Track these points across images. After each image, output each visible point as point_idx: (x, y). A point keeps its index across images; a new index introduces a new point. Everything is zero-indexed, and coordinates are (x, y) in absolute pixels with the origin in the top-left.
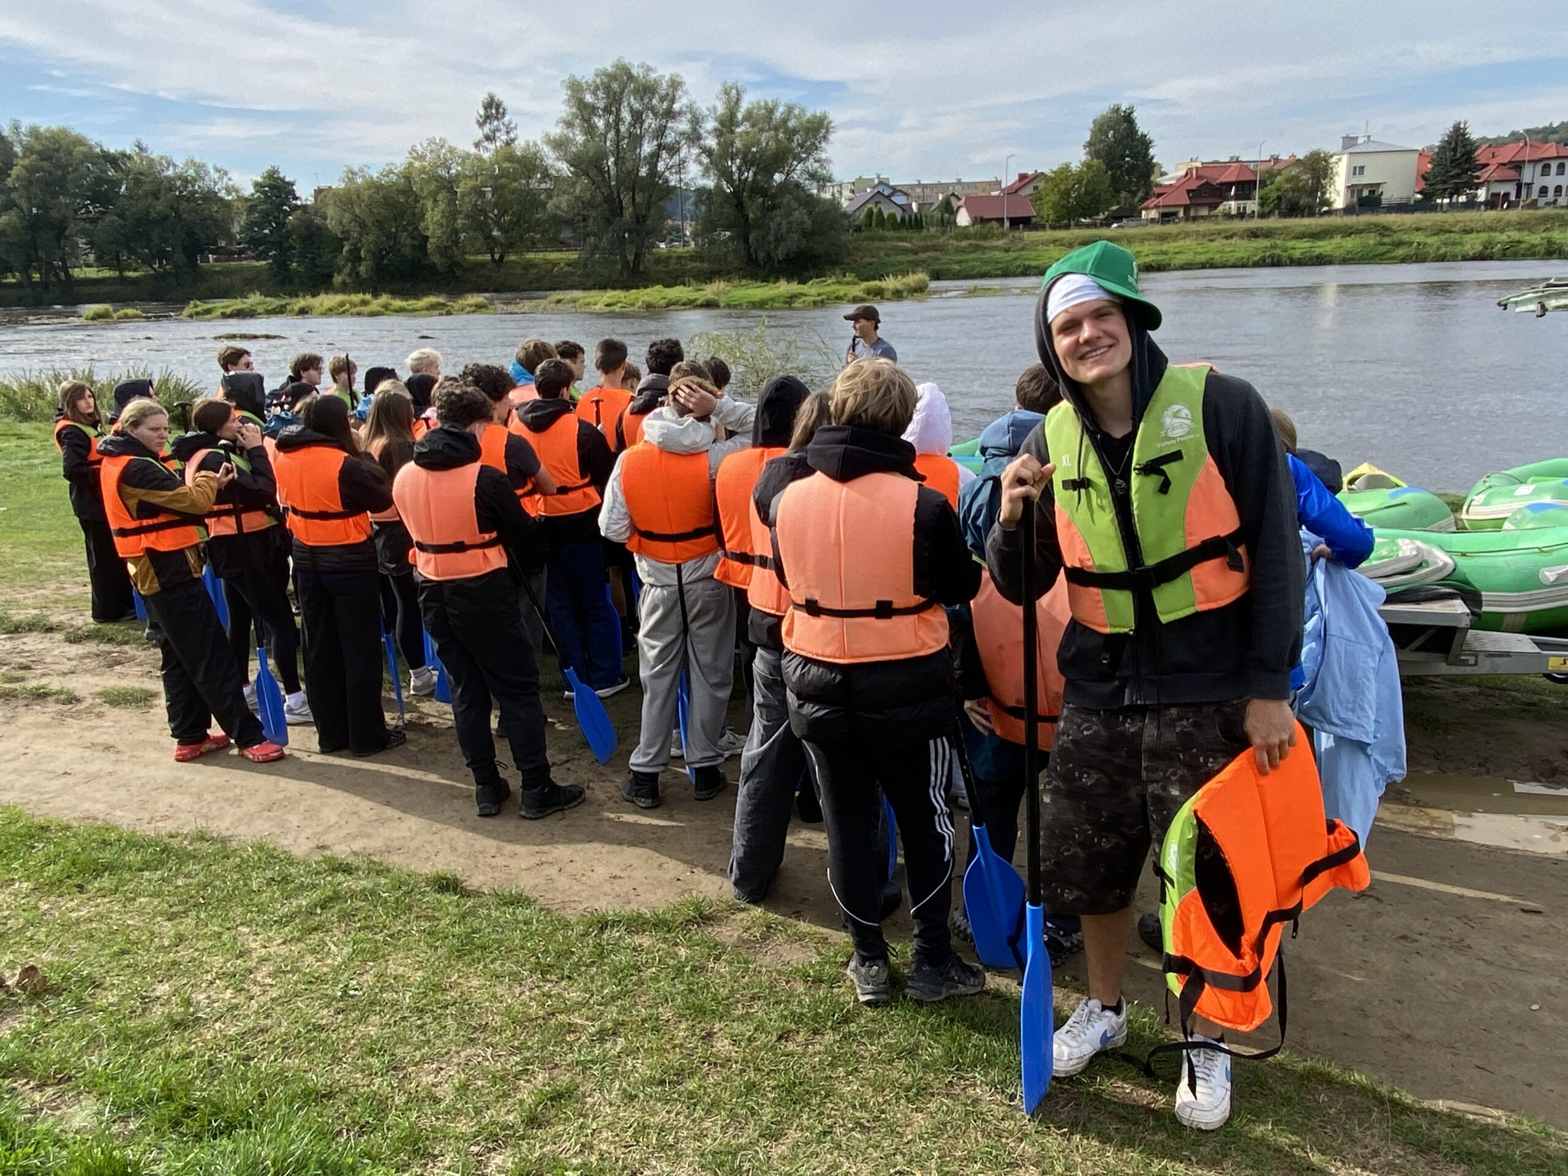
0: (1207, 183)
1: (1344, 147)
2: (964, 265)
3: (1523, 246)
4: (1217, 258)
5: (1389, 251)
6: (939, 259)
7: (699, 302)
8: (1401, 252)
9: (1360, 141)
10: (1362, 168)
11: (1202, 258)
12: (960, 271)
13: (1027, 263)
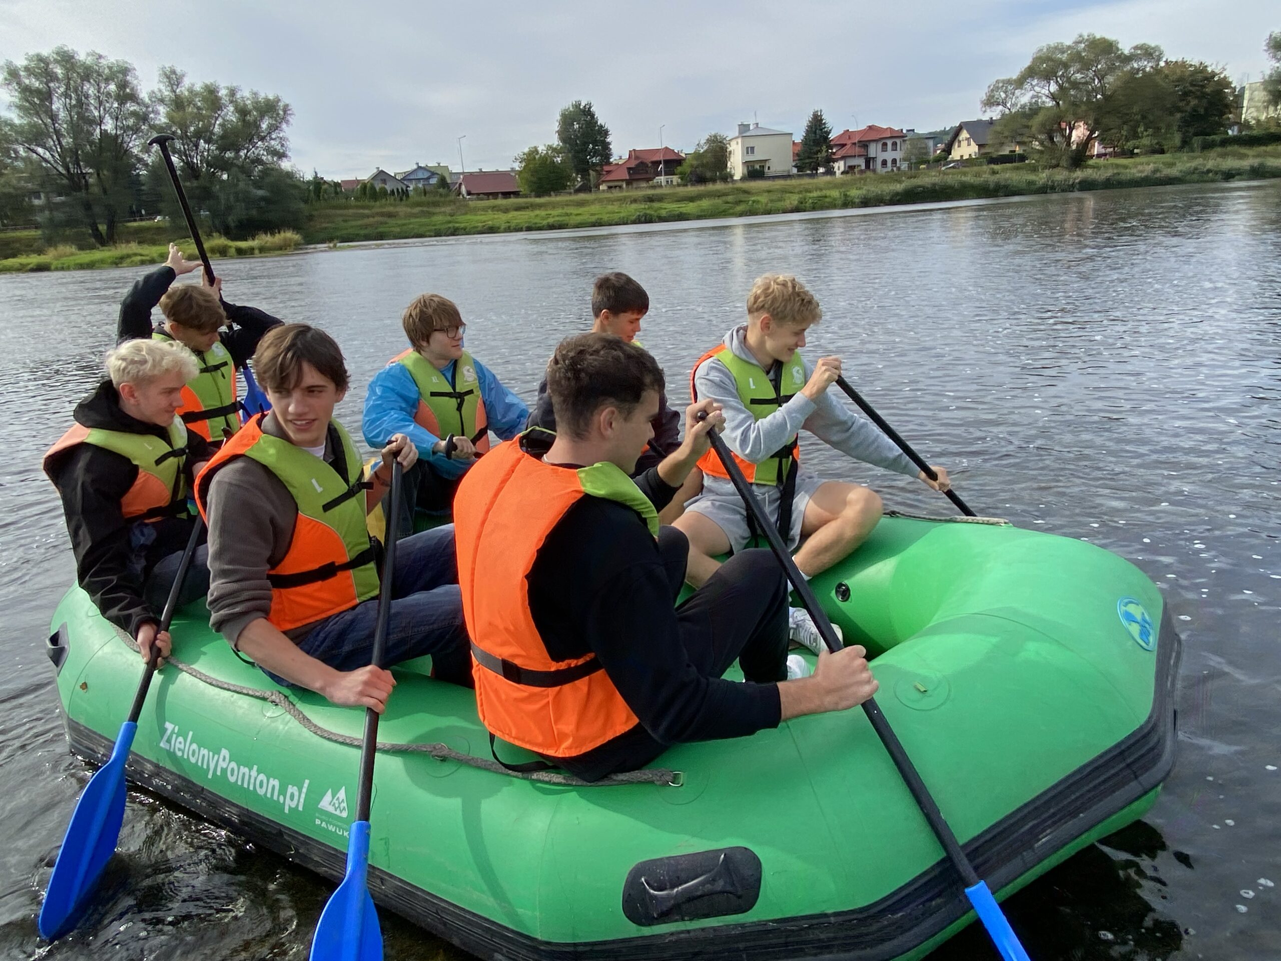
0: (642, 163)
1: (740, 133)
2: (405, 228)
3: (827, 200)
4: (605, 217)
5: (731, 208)
6: (386, 223)
7: (31, 266)
8: (740, 208)
9: (751, 128)
10: (752, 148)
11: (593, 219)
12: (399, 233)
13: (457, 225)
